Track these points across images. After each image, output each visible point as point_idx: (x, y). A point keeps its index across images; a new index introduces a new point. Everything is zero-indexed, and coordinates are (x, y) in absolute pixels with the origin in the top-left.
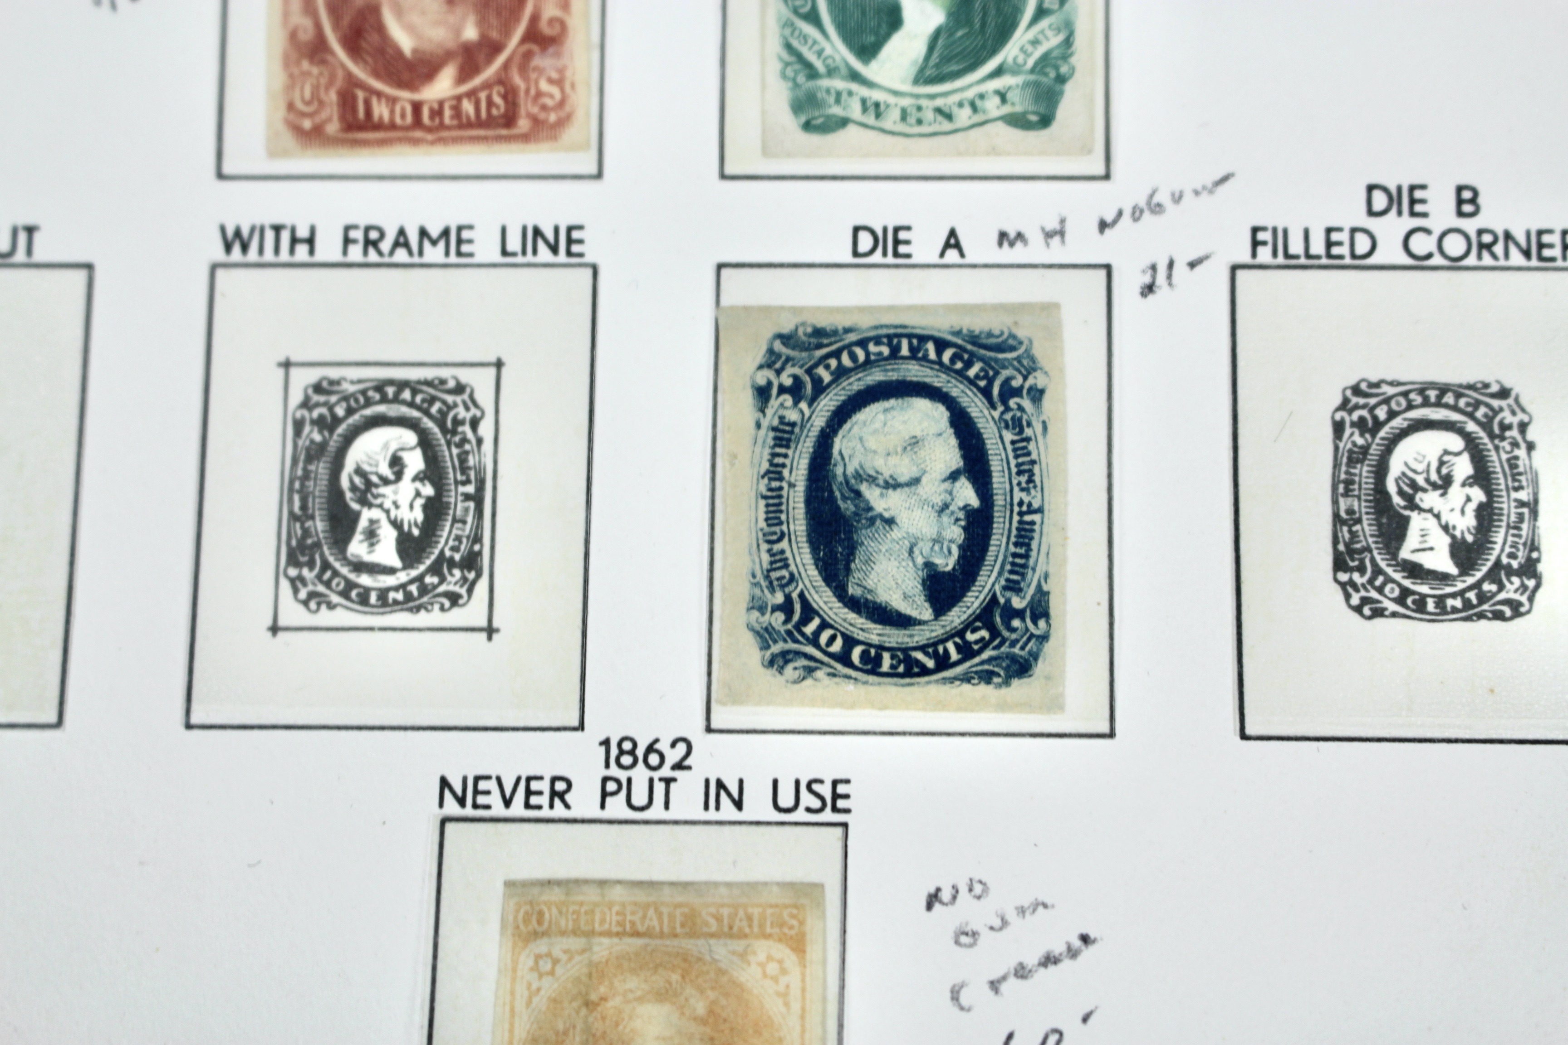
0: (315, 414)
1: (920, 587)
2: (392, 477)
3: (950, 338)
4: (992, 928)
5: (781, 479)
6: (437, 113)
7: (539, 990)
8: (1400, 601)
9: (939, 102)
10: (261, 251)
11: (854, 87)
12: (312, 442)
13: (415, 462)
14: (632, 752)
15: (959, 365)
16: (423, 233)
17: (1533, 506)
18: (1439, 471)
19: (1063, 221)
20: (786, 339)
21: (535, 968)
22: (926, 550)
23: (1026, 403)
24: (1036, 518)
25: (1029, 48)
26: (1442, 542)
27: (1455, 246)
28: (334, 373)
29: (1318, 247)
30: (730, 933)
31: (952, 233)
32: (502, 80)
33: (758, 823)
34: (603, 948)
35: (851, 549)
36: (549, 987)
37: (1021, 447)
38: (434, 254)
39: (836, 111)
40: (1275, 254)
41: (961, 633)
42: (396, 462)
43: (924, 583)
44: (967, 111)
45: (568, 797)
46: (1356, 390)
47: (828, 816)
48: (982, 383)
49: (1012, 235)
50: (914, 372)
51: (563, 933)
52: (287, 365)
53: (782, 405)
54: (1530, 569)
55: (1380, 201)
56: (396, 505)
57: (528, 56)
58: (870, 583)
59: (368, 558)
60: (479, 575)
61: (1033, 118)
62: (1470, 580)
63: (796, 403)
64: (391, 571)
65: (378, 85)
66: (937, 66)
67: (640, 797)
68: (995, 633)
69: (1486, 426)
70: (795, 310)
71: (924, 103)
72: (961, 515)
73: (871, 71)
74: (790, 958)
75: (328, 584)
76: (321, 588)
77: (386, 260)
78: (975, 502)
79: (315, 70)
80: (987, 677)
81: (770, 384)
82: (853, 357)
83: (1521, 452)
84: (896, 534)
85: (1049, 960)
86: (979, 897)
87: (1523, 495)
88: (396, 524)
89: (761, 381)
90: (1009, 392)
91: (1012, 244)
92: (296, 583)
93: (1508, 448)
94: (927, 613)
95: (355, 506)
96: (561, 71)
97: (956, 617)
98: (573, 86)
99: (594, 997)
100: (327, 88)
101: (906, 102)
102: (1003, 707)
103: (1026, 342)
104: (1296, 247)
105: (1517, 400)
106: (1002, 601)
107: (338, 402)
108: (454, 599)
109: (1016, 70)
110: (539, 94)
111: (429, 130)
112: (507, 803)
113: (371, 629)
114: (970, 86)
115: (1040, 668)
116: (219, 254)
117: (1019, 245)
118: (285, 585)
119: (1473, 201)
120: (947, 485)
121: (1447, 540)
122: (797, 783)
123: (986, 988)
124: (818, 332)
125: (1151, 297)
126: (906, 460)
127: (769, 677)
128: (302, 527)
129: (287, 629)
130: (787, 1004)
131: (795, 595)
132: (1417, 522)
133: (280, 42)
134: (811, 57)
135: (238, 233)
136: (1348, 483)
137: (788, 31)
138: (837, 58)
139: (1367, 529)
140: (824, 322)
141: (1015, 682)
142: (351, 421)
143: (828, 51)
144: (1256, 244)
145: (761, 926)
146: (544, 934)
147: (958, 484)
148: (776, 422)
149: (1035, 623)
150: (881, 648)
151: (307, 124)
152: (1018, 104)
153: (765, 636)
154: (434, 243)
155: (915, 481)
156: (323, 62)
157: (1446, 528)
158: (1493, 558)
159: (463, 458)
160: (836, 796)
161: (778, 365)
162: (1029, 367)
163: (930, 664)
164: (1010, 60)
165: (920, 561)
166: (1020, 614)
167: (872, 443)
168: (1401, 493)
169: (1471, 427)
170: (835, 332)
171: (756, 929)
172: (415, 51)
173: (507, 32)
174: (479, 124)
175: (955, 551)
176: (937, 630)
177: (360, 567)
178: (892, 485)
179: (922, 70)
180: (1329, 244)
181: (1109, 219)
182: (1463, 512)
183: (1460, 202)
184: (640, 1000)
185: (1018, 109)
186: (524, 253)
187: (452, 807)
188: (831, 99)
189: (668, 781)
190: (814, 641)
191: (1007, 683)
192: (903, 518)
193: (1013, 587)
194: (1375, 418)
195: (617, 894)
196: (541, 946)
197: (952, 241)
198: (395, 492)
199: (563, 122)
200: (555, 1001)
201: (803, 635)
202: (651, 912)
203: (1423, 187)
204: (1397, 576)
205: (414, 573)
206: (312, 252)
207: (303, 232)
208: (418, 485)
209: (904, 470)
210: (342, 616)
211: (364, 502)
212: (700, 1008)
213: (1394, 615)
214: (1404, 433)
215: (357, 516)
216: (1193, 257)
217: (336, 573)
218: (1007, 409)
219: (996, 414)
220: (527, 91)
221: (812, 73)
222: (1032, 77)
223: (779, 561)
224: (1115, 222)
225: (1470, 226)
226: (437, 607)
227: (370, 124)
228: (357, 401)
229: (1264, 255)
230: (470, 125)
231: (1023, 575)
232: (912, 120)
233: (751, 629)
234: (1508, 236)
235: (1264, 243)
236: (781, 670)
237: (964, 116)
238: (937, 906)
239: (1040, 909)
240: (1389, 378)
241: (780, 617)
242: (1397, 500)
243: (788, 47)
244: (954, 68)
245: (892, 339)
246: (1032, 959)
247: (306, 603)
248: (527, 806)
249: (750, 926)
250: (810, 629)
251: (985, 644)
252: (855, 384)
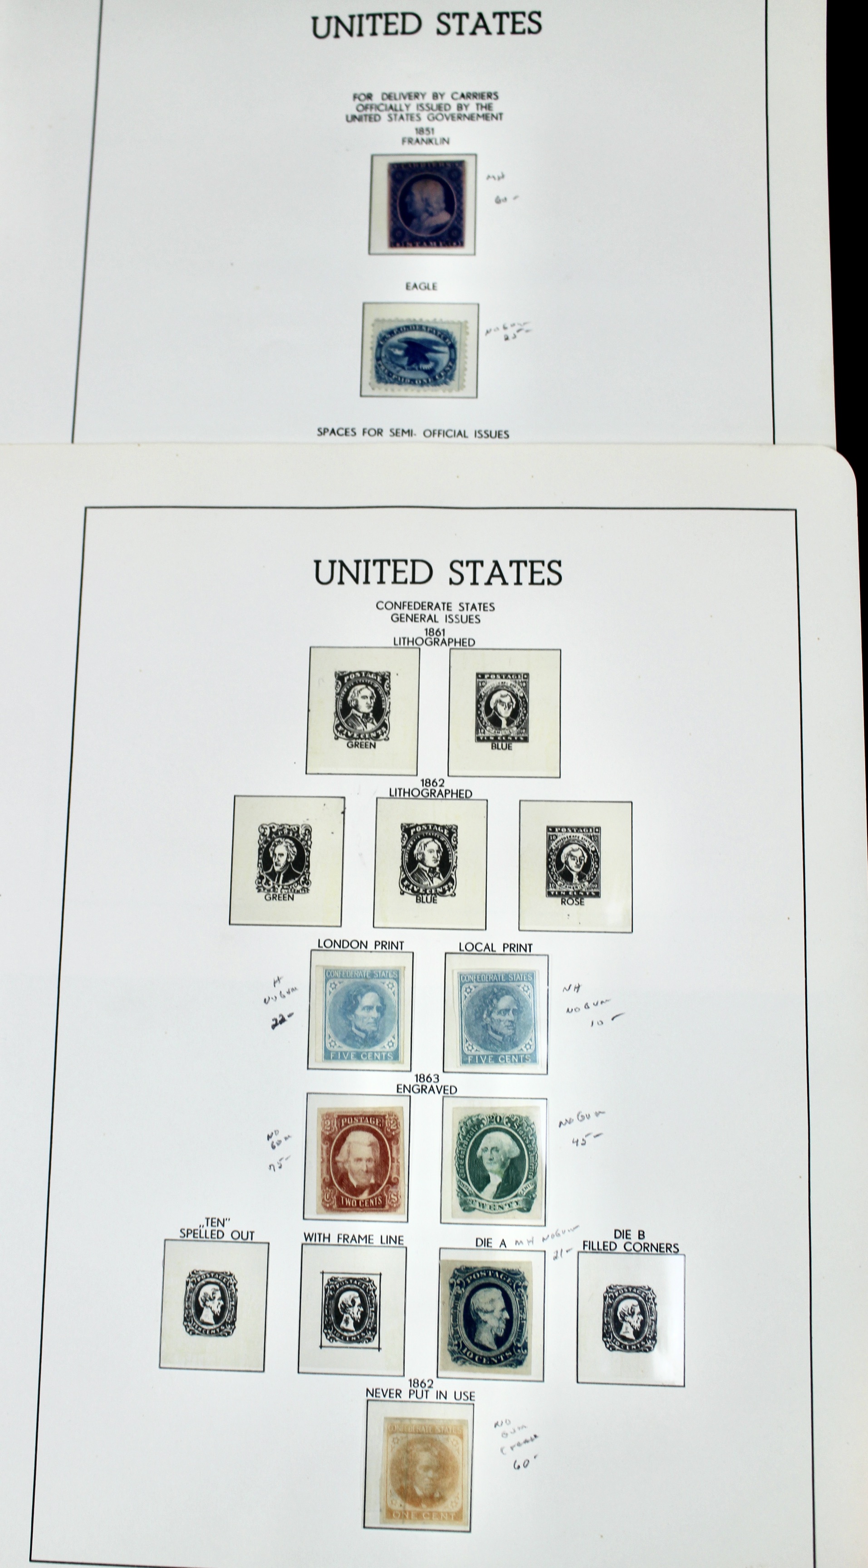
0: (331, 1287)
1: (493, 1340)
2: (352, 1305)
3: (502, 1271)
4: (511, 1433)
5: (457, 1309)
6: (363, 1203)
7: (394, 1447)
8: (620, 1346)
9: (500, 1204)
10: (315, 1240)
11: (477, 1199)
12: (330, 1295)
13: (358, 1301)
14: (418, 1383)
15: (504, 1279)
16: (359, 1236)
17: (656, 1321)
18: (631, 1311)
19: (533, 1238)
20: (458, 1270)
21: (393, 1441)
22: (495, 1330)
23: (523, 1290)
24: (525, 1322)
25: (524, 1189)
26: (631, 1330)
27: (638, 1247)
28: (336, 1276)
29: (601, 1247)
30: (444, 1433)
31: (503, 1240)
32: (381, 1195)
33: (451, 1403)
34: (411, 1437)
35: (475, 1330)
36: (397, 1447)
37: (521, 1302)
38: (363, 1242)
39: (472, 1206)
40: (590, 1249)
41: (504, 1353)
42: (353, 1301)
43: (495, 1339)
44: (508, 1206)
45: (401, 1395)
46: (610, 1288)
47: (469, 1401)
48: (511, 1284)
49: (519, 1242)
50: (493, 1280)
51: (400, 1432)
52: (323, 1273)
53: (457, 1289)
54: (654, 1338)
55: (618, 1234)
56: (353, 1313)
57: (388, 1188)
58: (480, 1339)
59: (346, 1328)
60: (376, 1333)
61: (525, 1209)
62: (638, 1341)
63: (461, 1288)
64: (352, 1332)
65: (347, 1195)
66: (499, 1194)
67: (419, 1395)
68: (513, 1353)
69: (644, 1298)
70: (461, 1262)
71: (496, 1204)
72: (505, 1321)
73: (481, 1195)
74: (459, 1440)
75: (335, 1335)
76: (333, 1336)
77: (350, 1244)
78: (508, 1317)
79: (330, 1191)
80: (511, 1365)
81: (454, 1282)
82: (476, 1276)
83: (653, 1306)
84: (487, 1325)
85: (526, 1441)
86: (508, 1424)
87: (653, 1318)
88: (353, 1319)
89: (451, 1281)
90: (518, 1287)
91: (519, 1244)
92: (326, 1334)
93: (649, 1304)
94: (495, 1347)
95: (342, 1313)
96: (397, 1193)
97: (503, 1349)
98: (400, 1197)
99: (409, 1450)
100: (333, 1196)
101: (491, 1204)
102: (515, 1373)
103: (522, 1273)
104: (595, 1247)
105: (653, 1292)
106: (515, 1344)
107: (337, 1284)
108: (369, 1340)
109: (521, 1195)
110: (391, 1199)
111: (361, 1208)
112: (384, 1396)
113: (347, 1347)
114: (508, 1200)
115: (525, 1363)
116: (304, 1241)
117: (521, 1244)
118: (324, 1335)
119: (643, 1235)
120: (501, 1312)
121: (632, 1330)
122: (461, 1393)
123: (510, 1449)
124: (467, 1268)
125: (556, 1260)
126: (490, 1305)
127: (454, 1364)
128: (328, 1318)
129: (325, 1347)
130: (458, 1452)
131: (460, 1342)
132: (625, 1324)
133: (320, 1182)
134: (466, 1191)
135: (309, 1235)
136: (607, 1314)
137: (459, 1183)
138: (472, 1191)
139: (612, 1326)
140: (468, 1265)
141: (518, 1367)
142: (340, 1289)
143: (470, 1188)
144: (584, 1245)
145: (452, 1431)
146: (396, 1432)
147: (504, 1313)
148: (455, 1293)
149: (524, 1351)
150: (483, 1357)
151: (328, 1205)
152: (521, 1205)
153: (452, 1353)
154: (362, 1239)
155: (492, 1311)
156: (332, 1188)
157: (632, 1327)
158: (644, 1335)
159: (371, 1300)
160: (471, 1396)
161: (456, 1277)
162: (523, 1279)
163: (496, 1361)
164: (519, 1193)
165: (494, 1333)
166: (520, 1348)
167: (481, 1300)
168: (621, 1316)
169: (640, 1298)
170: (471, 1268)
171: (450, 1432)
172: (357, 1186)
173: (383, 1182)
174: (375, 1206)
175: (503, 1330)
176: (498, 1352)
177: (344, 1330)
178: (486, 1312)
179: (495, 1195)
180: (604, 1246)
181: (545, 1238)
182: (637, 1322)
183: (639, 1235)
184: (421, 1451)
185: (521, 1207)
186: (387, 1243)
187: (370, 1397)
188: (471, 1203)
189: (427, 1391)
190: (466, 1354)
191: (516, 1367)
192: (489, 1322)
193: (518, 1341)
194: (615, 1296)
195: (414, 1422)
196: (395, 1436)
197: (503, 1243)
198: (353, 1310)
199: (398, 1207)
200: (399, 1451)
201: (463, 1353)
202: (423, 1427)
203: (630, 1231)
204: (619, 1339)
205: (358, 1332)
206: (329, 1241)
207: (327, 1235)
208: (359, 1308)
209: (489, 1307)
210: (339, 1344)
211: (345, 1312)
212: (436, 1453)
213: (618, 1350)
214: (622, 1300)
215: (343, 1316)
216: (567, 1249)
217: (337, 1332)
218: (517, 1291)
219: (514, 1293)
220: (388, 1198)
221: (465, 1195)
222: (525, 1198)
223: (456, 1332)
224: (547, 1239)
225: (642, 1242)
226: (365, 1342)
227: (345, 1206)
228: (342, 1284)
229: (587, 1249)
230: (372, 1207)
231: (521, 1338)
232: (492, 1209)
233: (448, 1350)
234: (652, 1244)
235: (587, 1245)
236: (457, 1362)
237: (506, 1208)
238: (497, 1426)
239: (524, 1428)
240: (619, 1284)
241: (457, 1348)
242: (620, 1318)
243: (459, 1187)
244: (504, 1194)
245: (487, 1270)
246: (522, 1441)
247: (329, 1340)
248: (390, 1396)
249: (449, 1431)
250: (464, 1351)
251: (510, 1356)
252: (477, 1283)
